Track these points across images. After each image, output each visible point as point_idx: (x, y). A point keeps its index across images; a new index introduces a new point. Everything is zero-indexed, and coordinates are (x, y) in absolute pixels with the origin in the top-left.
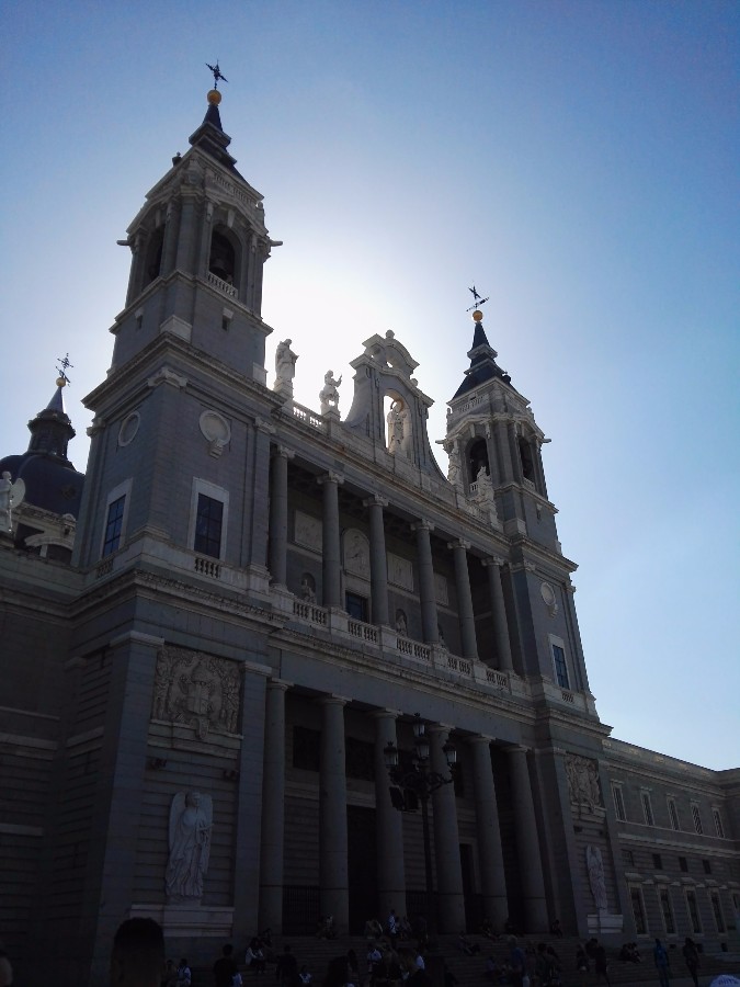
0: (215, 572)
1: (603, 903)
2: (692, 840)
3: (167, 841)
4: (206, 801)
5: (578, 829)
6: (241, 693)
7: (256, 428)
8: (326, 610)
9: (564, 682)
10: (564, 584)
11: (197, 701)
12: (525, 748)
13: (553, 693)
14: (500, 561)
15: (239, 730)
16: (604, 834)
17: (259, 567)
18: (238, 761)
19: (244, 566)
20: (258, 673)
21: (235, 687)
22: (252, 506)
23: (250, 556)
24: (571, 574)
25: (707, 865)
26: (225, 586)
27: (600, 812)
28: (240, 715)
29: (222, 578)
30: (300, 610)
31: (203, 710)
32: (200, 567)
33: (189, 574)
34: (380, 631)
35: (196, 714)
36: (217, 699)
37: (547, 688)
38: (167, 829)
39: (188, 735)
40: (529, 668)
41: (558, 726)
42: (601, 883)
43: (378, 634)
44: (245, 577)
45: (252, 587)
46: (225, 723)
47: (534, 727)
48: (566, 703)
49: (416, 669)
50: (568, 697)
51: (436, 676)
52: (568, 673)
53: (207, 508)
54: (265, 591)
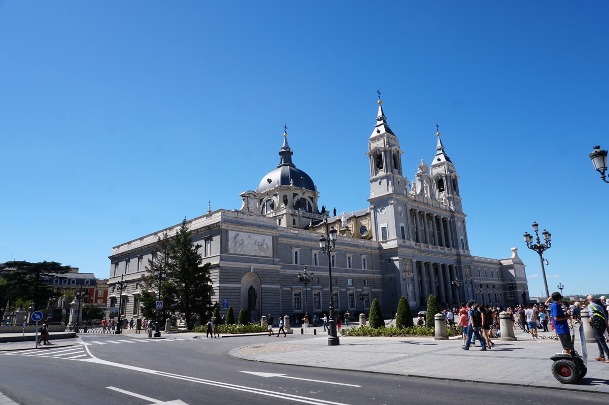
1: (471, 298)
2: (490, 280)
3: (407, 292)
4: (411, 285)
5: (466, 282)
6: (412, 265)
7: (406, 207)
8: (420, 244)
9: (463, 249)
10: (463, 221)
11: (407, 268)
12: (455, 265)
13: (461, 251)
14: (449, 219)
15: (413, 272)
16: (471, 282)
17: (410, 239)
18: (413, 277)
20: (414, 261)
23: (409, 237)
24: (465, 217)
25: (494, 286)
26: (408, 245)
27: (471, 278)
28: (413, 269)
29: (406, 243)
31: (408, 270)
32: (403, 242)
36: (409, 267)
37: (460, 250)
38: (407, 290)
39: (408, 274)
40: (456, 247)
41: (463, 259)
42: (470, 293)
43: (428, 246)
46: (411, 271)
47: (457, 260)
48: (464, 253)
49: (435, 252)
50: (464, 252)
51: (439, 253)
52: (464, 245)
53: (402, 229)
54: (413, 244)
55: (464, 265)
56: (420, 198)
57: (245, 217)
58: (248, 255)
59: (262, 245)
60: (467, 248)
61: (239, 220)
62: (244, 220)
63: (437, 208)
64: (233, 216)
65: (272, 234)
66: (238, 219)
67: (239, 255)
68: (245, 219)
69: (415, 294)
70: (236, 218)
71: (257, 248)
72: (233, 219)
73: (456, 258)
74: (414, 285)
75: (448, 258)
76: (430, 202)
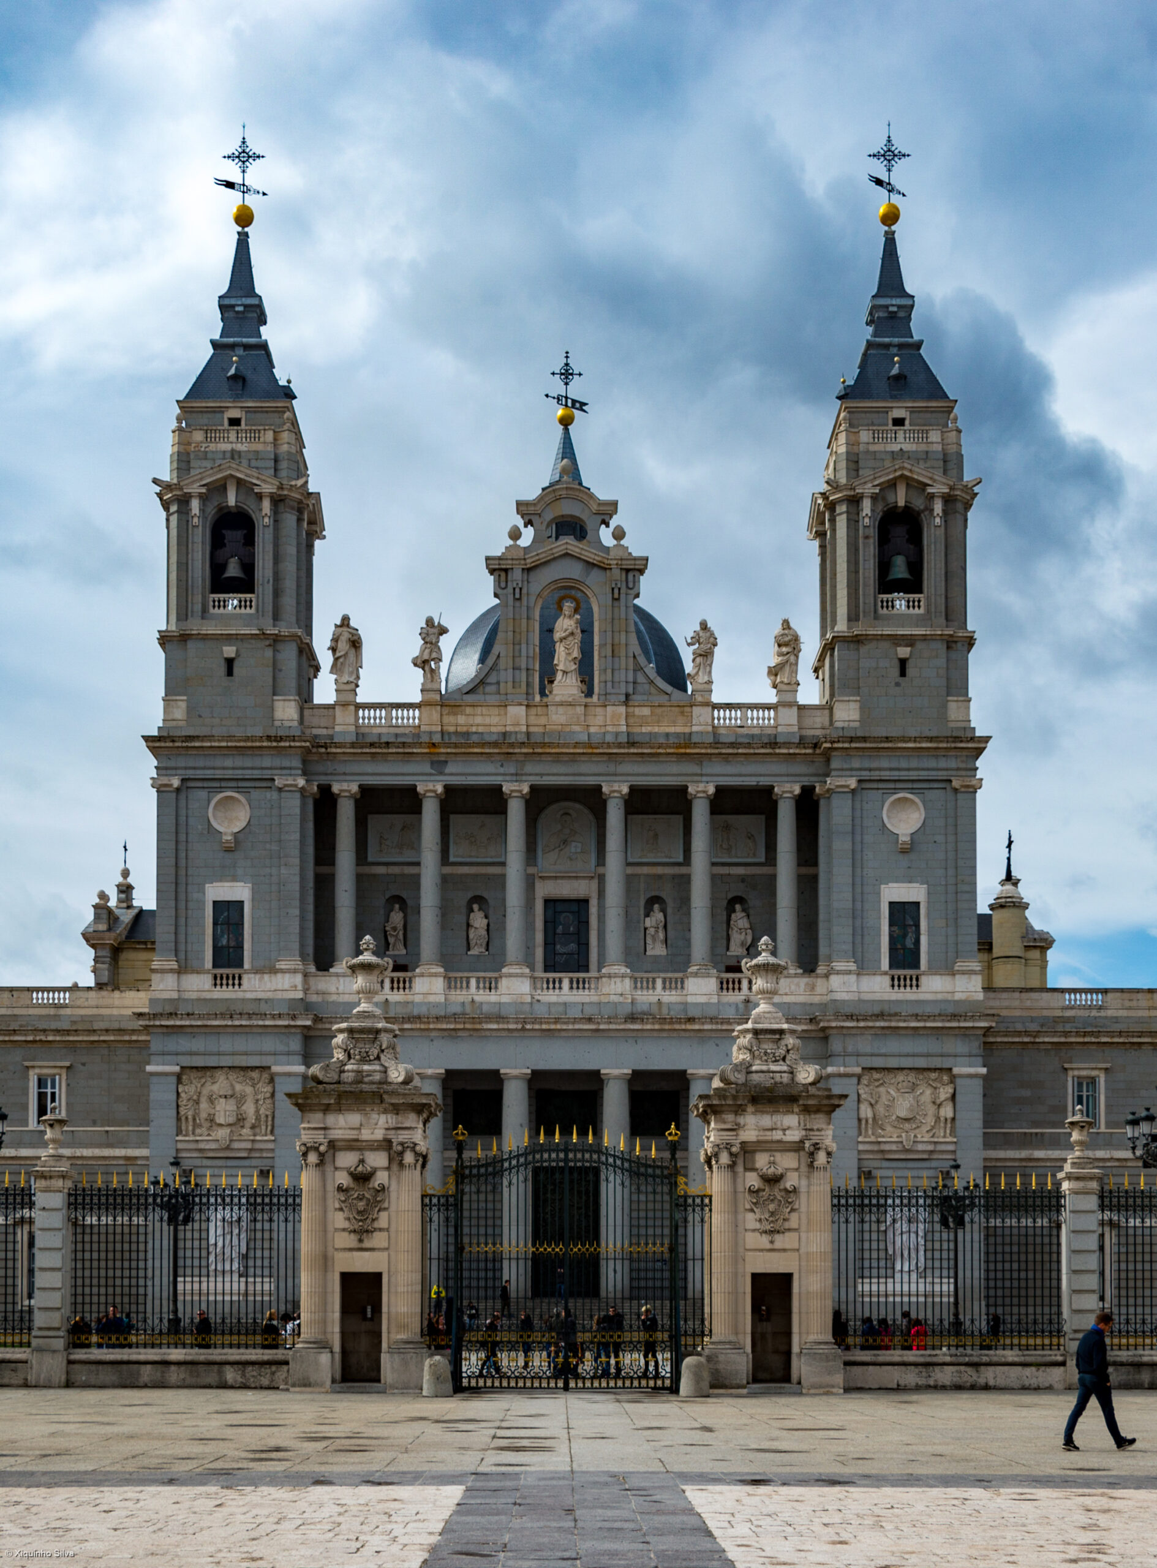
0: (237, 982)
7: (280, 790)
9: (905, 958)
10: (950, 783)
11: (223, 1113)
13: (861, 985)
17: (287, 961)
18: (274, 1158)
19: (271, 964)
20: (289, 1075)
22: (279, 891)
23: (279, 951)
26: (249, 995)
29: (245, 986)
31: (232, 1120)
32: (219, 982)
33: (207, 995)
35: (222, 1125)
37: (841, 980)
39: (215, 1145)
40: (828, 958)
41: (844, 1031)
44: (271, 978)
45: (280, 987)
47: (824, 1040)
48: (896, 995)
50: (906, 982)
52: (924, 940)
53: (226, 914)
54: (296, 986)
55: (858, 1070)
56: (468, 710)
60: (958, 955)
69: (273, 1240)
73: (802, 1027)
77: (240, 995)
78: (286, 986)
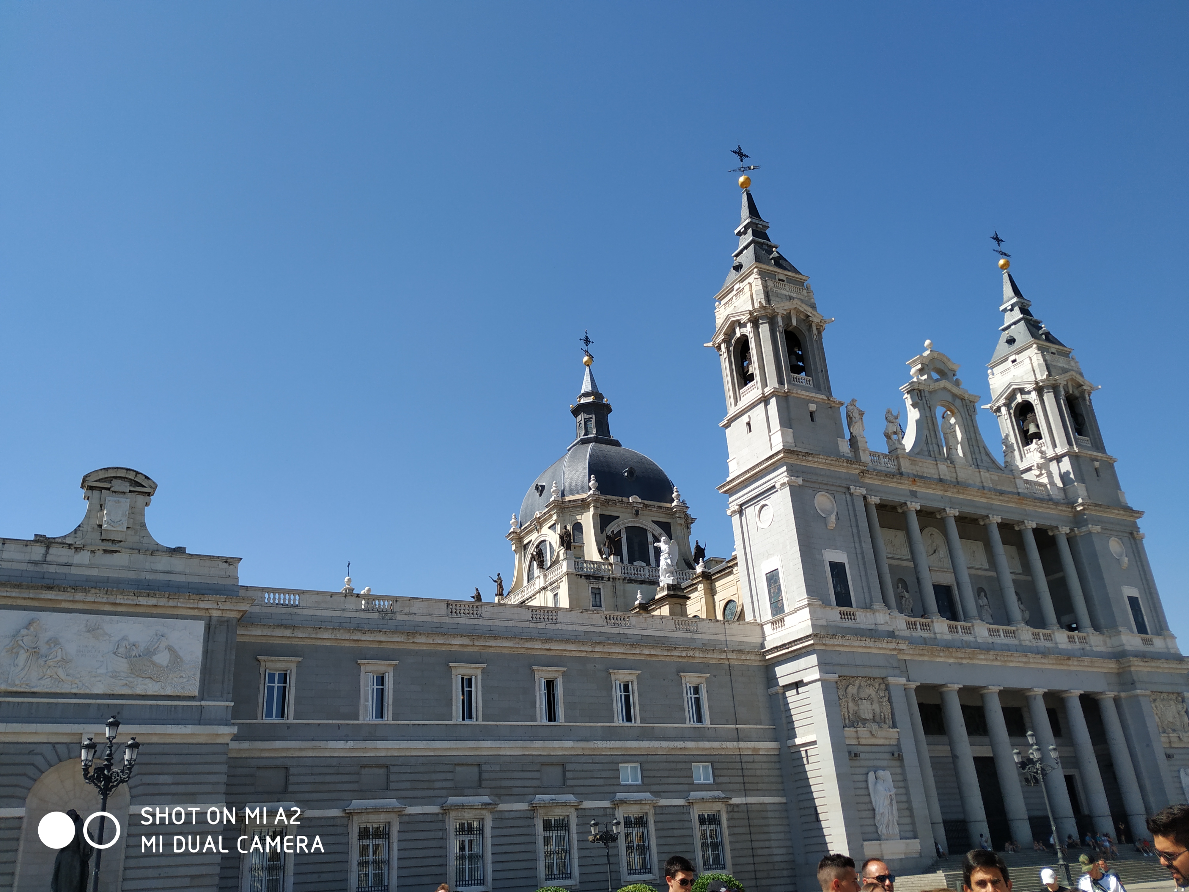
0: (853, 617)
3: (871, 803)
4: (886, 775)
5: (1169, 756)
6: (890, 700)
7: (851, 494)
8: (929, 620)
9: (1142, 629)
10: (1132, 534)
11: (866, 711)
12: (1111, 694)
13: (1132, 641)
14: (1065, 530)
15: (894, 726)
17: (879, 605)
18: (898, 745)
19: (868, 607)
20: (897, 685)
21: (885, 696)
22: (863, 558)
23: (871, 598)
24: (1138, 521)
26: (863, 627)
28: (893, 714)
29: (858, 620)
30: (911, 626)
31: (871, 716)
32: (843, 617)
33: (839, 624)
34: (973, 626)
35: (867, 720)
36: (876, 706)
37: (1125, 638)
38: (869, 795)
39: (868, 735)
40: (1107, 624)
43: (971, 628)
44: (872, 616)
45: (879, 622)
46: (885, 722)
47: (1119, 674)
48: (1147, 648)
49: (1006, 648)
50: (1147, 642)
51: (1025, 650)
52: (1145, 617)
53: (836, 571)
54: (887, 623)
55: (1148, 692)
56: (920, 464)
57: (84, 557)
58: (75, 696)
59: (149, 653)
60: (1162, 628)
61: (52, 569)
62: (73, 571)
63: (1002, 493)
64: (27, 558)
65: (202, 613)
66: (45, 568)
67: (34, 694)
68: (78, 566)
69: (910, 809)
70: (36, 563)
71: (122, 665)
72: (24, 567)
73: (1111, 666)
74: (904, 773)
75: (1074, 666)
76: (966, 473)
77: (857, 626)
78: (882, 622)
